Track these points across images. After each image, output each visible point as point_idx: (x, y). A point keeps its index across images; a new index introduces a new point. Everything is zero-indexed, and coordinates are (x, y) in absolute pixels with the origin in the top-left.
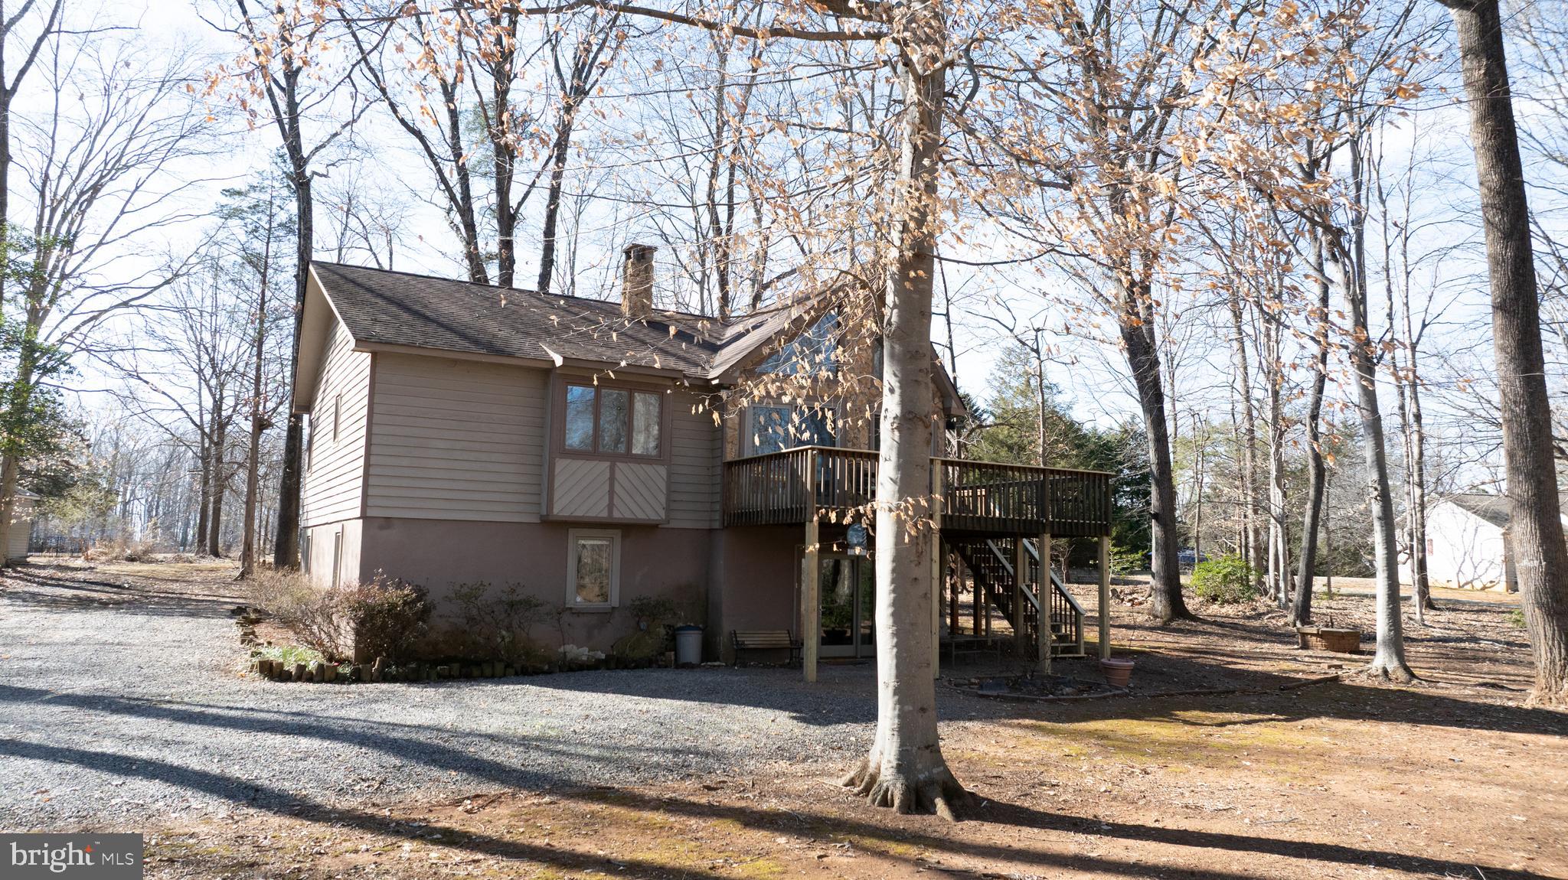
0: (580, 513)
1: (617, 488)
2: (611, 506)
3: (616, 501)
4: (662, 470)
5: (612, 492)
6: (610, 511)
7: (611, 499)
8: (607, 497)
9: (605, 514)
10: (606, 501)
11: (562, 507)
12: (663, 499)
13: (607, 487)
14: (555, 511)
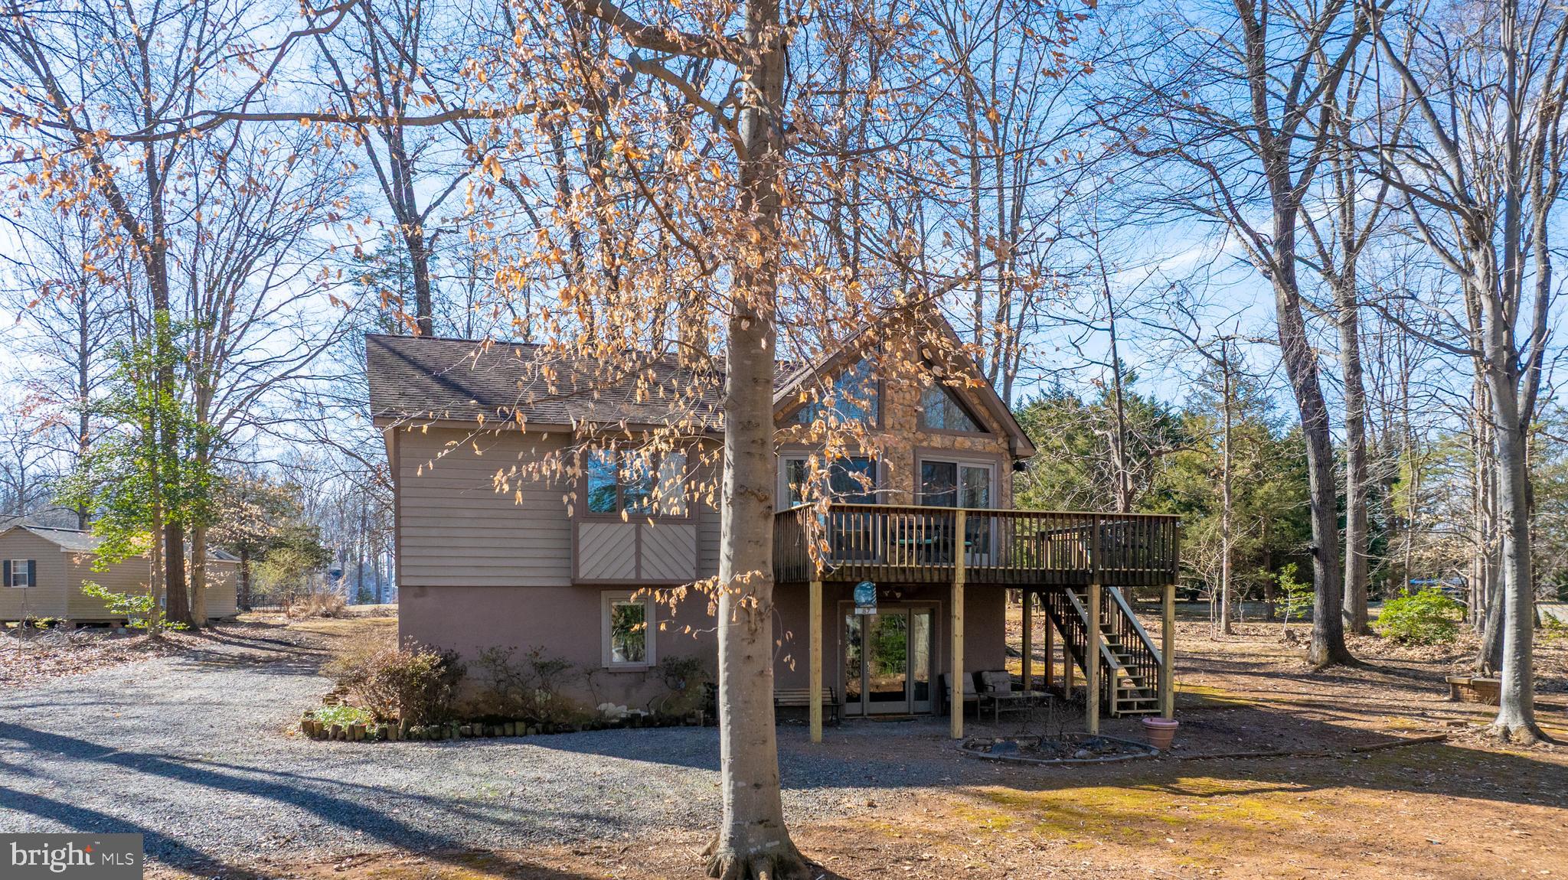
0: (606, 576)
1: (644, 550)
2: (638, 567)
3: (643, 562)
4: (692, 530)
5: (638, 554)
6: (638, 573)
7: (638, 561)
8: (634, 560)
9: (632, 576)
10: (633, 563)
11: (589, 569)
12: (693, 558)
13: (633, 549)
14: (581, 575)
